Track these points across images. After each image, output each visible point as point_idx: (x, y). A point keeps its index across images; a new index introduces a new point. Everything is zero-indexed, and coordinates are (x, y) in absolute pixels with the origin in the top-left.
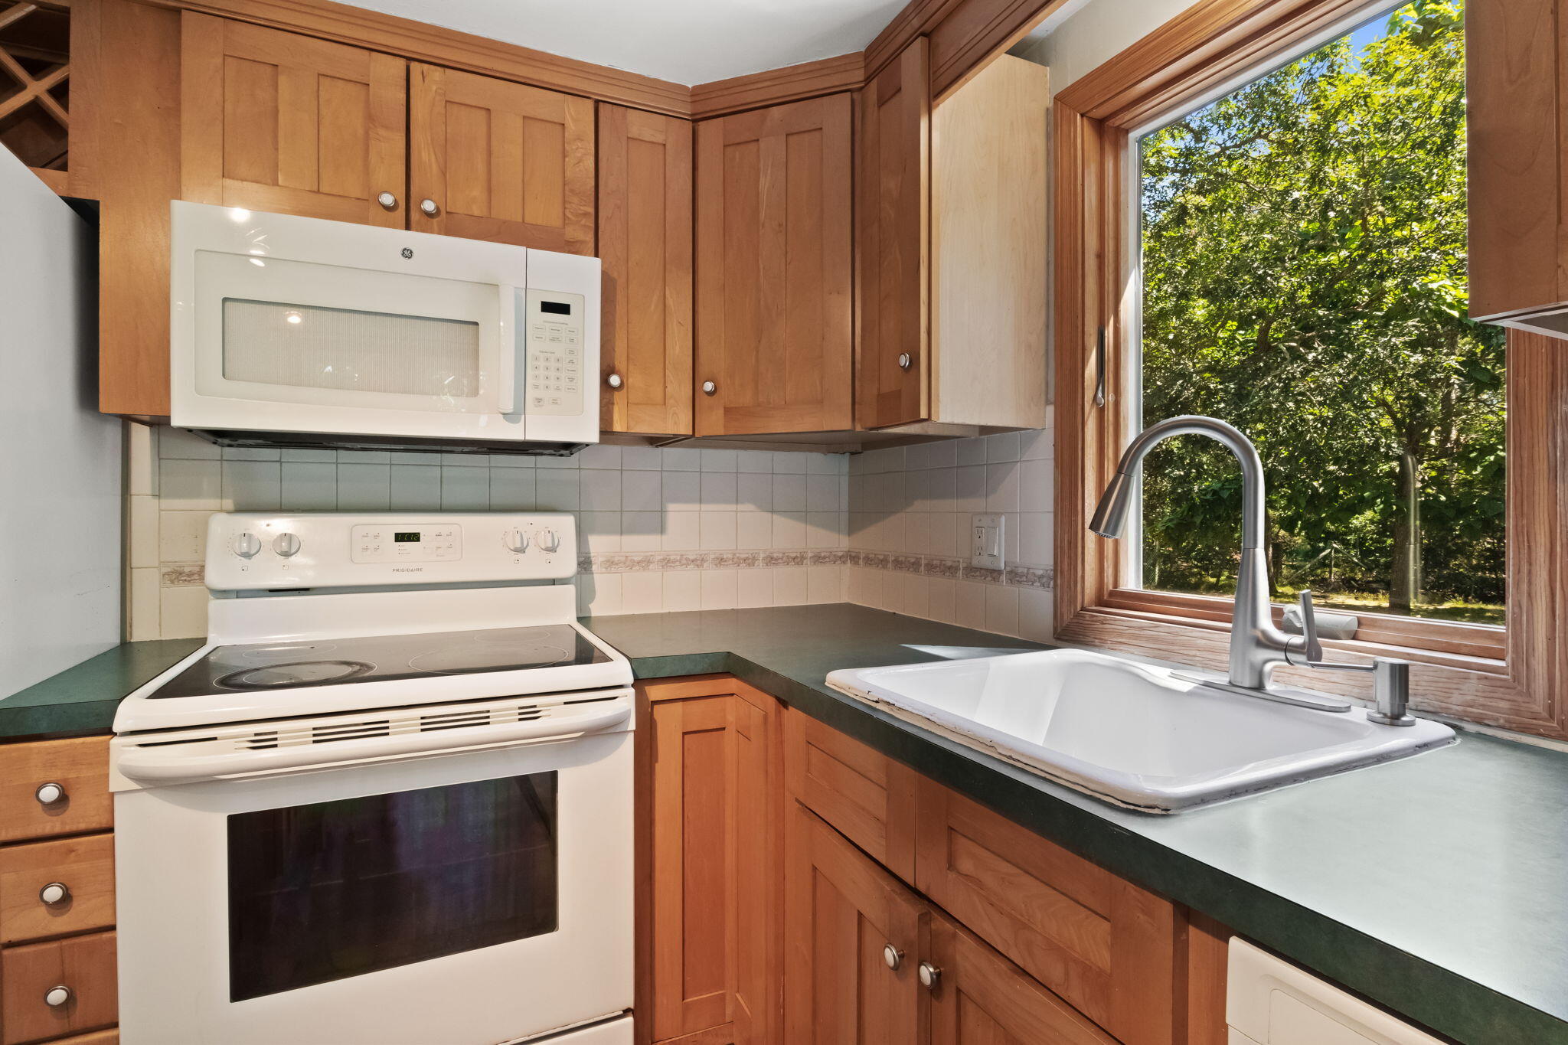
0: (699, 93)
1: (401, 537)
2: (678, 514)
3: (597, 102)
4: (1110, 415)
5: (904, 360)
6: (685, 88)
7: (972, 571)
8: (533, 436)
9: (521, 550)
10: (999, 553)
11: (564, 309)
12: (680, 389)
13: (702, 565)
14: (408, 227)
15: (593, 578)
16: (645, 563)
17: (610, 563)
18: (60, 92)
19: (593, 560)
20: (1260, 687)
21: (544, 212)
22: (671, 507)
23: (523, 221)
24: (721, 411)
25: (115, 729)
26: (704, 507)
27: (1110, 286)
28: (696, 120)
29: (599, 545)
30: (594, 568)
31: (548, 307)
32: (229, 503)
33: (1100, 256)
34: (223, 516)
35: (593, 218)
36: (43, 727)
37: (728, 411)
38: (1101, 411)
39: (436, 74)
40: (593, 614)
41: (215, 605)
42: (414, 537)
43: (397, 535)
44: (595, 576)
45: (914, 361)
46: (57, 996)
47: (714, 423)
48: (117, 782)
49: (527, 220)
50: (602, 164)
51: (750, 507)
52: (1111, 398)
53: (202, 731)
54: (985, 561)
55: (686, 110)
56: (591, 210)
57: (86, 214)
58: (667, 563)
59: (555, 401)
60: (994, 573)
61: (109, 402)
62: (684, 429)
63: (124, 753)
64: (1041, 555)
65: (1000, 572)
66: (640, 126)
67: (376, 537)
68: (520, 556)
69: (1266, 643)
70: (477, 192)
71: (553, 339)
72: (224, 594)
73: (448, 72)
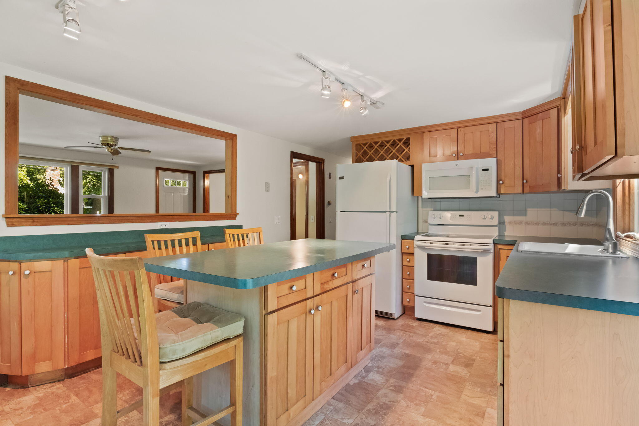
0: (524, 112)
1: (460, 216)
2: (530, 211)
5: (559, 175)
6: (521, 112)
8: (480, 196)
9: (485, 219)
11: (487, 170)
12: (519, 182)
13: (538, 225)
14: (458, 160)
15: (505, 226)
16: (520, 223)
17: (510, 223)
18: (410, 150)
19: (506, 222)
21: (485, 150)
22: (528, 209)
23: (480, 152)
24: (528, 187)
25: (415, 239)
26: (539, 209)
28: (523, 119)
29: (507, 219)
30: (506, 224)
31: (484, 170)
32: (432, 209)
34: (431, 211)
35: (496, 148)
36: (407, 238)
37: (530, 187)
39: (463, 129)
40: (506, 235)
41: (430, 226)
42: (462, 216)
43: (459, 215)
44: (506, 226)
45: (561, 175)
46: (408, 273)
48: (415, 246)
49: (482, 151)
50: (498, 136)
53: (425, 241)
55: (521, 117)
56: (496, 147)
57: (412, 166)
58: (527, 223)
59: (485, 189)
61: (415, 194)
62: (520, 191)
63: (416, 243)
66: (508, 124)
67: (456, 215)
68: (484, 220)
70: (471, 149)
71: (485, 176)
72: (431, 224)
73: (465, 128)
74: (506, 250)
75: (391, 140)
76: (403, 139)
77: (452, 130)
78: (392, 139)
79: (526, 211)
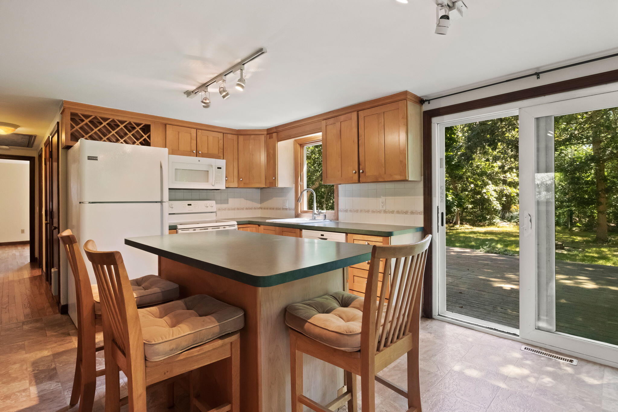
0: (239, 131)
1: (189, 205)
2: (231, 201)
3: (223, 133)
4: (302, 186)
5: (274, 178)
6: (236, 130)
7: (283, 209)
8: (216, 188)
10: (287, 206)
11: (220, 168)
12: (236, 179)
14: (197, 156)
16: (225, 209)
17: (219, 209)
18: (149, 137)
20: (315, 219)
21: (216, 152)
23: (212, 153)
24: (243, 183)
25: (178, 228)
26: (235, 199)
27: (302, 168)
28: (238, 135)
31: (218, 168)
33: (301, 164)
35: (223, 153)
36: (172, 228)
37: (244, 183)
38: (301, 185)
39: (200, 131)
42: (190, 205)
45: (275, 178)
47: (242, 185)
50: (224, 143)
51: (243, 199)
52: (302, 184)
54: (285, 207)
55: (236, 133)
56: (223, 151)
58: (229, 209)
59: (219, 183)
60: (286, 209)
62: (237, 186)
63: (180, 231)
64: (293, 206)
65: (287, 209)
66: (230, 136)
67: (185, 205)
68: (207, 208)
69: (315, 214)
70: (206, 149)
71: (219, 173)
73: (202, 131)
74: (242, 228)
75: (126, 121)
76: (141, 124)
77: (192, 129)
78: (128, 120)
79: (228, 200)
